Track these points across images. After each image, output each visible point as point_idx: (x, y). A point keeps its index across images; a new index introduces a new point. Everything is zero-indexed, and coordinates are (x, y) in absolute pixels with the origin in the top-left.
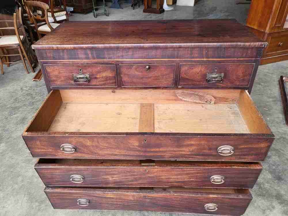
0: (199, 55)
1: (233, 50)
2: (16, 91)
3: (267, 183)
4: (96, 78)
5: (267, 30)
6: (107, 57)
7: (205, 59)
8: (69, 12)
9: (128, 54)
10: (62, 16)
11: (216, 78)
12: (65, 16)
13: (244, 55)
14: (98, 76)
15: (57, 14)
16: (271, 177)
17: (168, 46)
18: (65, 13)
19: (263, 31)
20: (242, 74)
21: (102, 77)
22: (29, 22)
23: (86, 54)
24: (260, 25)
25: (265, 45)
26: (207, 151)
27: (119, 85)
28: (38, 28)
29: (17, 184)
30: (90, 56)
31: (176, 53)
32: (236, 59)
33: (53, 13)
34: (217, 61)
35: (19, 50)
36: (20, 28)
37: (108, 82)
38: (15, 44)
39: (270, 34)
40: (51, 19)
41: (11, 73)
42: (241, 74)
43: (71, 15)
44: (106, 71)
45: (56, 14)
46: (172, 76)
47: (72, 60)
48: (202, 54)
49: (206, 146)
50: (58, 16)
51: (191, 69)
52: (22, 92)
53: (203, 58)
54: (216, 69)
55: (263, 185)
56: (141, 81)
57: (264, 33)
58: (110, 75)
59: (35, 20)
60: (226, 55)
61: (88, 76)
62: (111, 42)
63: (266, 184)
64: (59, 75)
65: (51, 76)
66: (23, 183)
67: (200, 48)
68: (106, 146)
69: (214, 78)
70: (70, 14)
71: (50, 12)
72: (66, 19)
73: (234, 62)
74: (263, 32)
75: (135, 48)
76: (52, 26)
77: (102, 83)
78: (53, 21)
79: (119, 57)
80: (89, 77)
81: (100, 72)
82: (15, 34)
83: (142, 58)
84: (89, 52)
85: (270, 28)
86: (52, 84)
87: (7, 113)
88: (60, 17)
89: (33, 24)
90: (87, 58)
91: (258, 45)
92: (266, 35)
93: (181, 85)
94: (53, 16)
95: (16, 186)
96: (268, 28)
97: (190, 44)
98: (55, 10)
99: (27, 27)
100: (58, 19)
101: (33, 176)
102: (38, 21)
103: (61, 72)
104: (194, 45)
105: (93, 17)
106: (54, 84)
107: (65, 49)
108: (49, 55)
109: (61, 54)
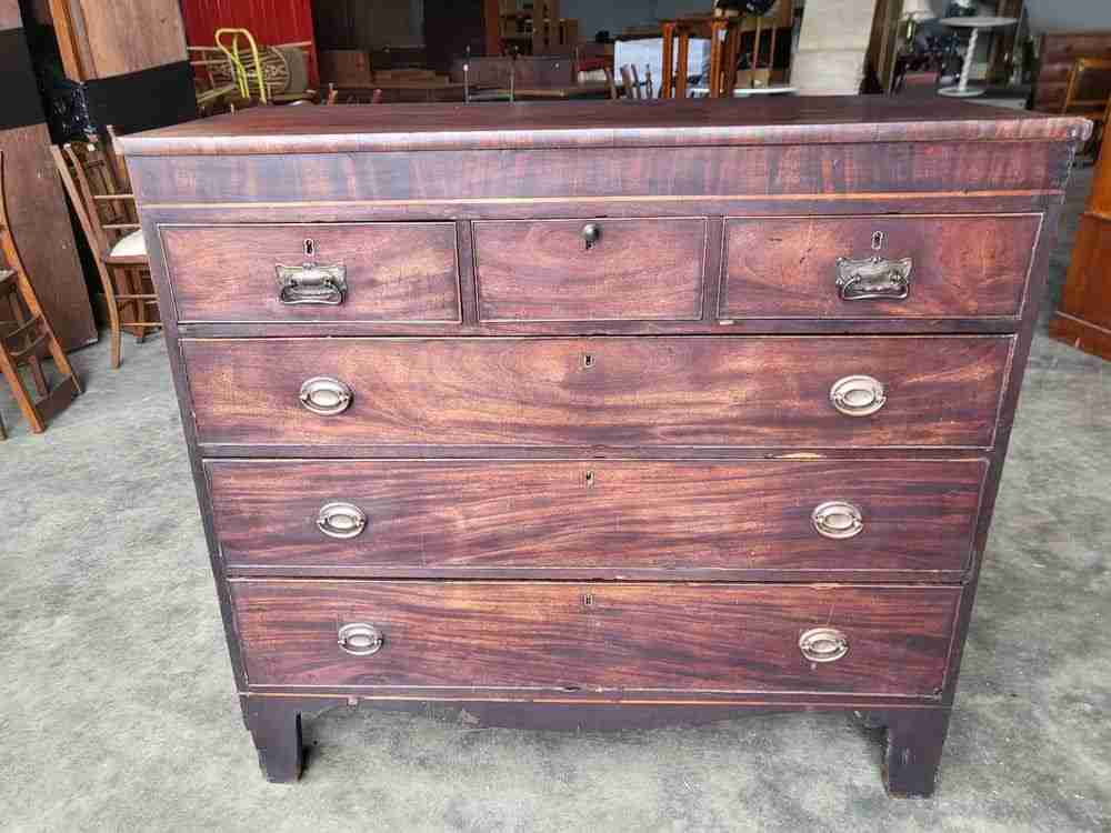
0: (805, 178)
1: (946, 152)
4: (372, 283)
6: (421, 188)
7: (830, 197)
9: (509, 173)
11: (880, 278)
13: (996, 175)
14: (381, 277)
17: (674, 136)
20: (988, 261)
21: (400, 279)
23: (338, 177)
25: (1081, 131)
26: (796, 404)
27: (468, 312)
30: (353, 182)
31: (708, 170)
32: (960, 195)
34: (883, 202)
37: (424, 299)
42: (986, 263)
44: (414, 249)
46: (693, 269)
47: (275, 205)
48: (819, 173)
49: (792, 383)
51: (772, 240)
53: (822, 192)
54: (877, 239)
56: (563, 294)
58: (434, 270)
60: (920, 176)
61: (338, 274)
64: (218, 270)
65: (185, 277)
67: (810, 145)
68: (454, 387)
69: (872, 280)
73: (951, 206)
75: (539, 147)
77: (398, 304)
79: (470, 190)
80: (342, 279)
81: (393, 256)
83: (566, 191)
84: (347, 165)
86: (188, 314)
90: (341, 195)
91: (1053, 130)
93: (732, 313)
97: (768, 129)
103: (228, 256)
104: (785, 136)
106: (196, 314)
107: (252, 152)
108: (185, 182)
109: (235, 178)
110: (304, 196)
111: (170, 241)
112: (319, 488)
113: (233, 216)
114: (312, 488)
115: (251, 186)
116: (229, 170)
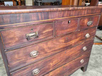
4: (42, 34)
14: (43, 32)
37: (49, 35)
51: (83, 20)
65: (6, 40)
86: (7, 47)
103: (16, 34)
106: (9, 46)
107: (23, 13)
108: (6, 20)
109: (18, 18)
110: (32, 21)
111: (3, 33)
112: (32, 68)
113: (18, 26)
114: (31, 69)
115: (21, 20)
116: (17, 17)
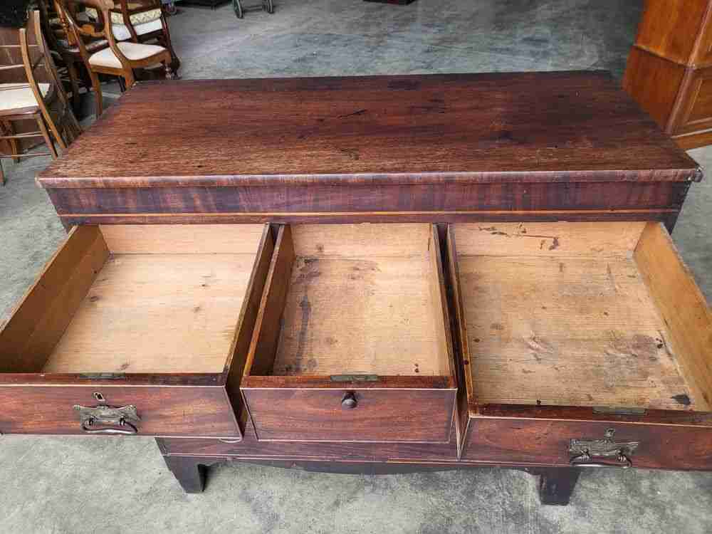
0: (504, 201)
2: (36, 234)
3: (682, 503)
5: (693, 62)
6: (244, 205)
7: (520, 212)
8: (173, 5)
9: (303, 198)
10: (152, 21)
12: (159, 21)
13: (633, 200)
15: (136, 16)
16: (691, 486)
17: (413, 178)
18: (158, 12)
19: (680, 62)
22: (65, 42)
23: (187, 199)
24: (674, 47)
25: (694, 177)
28: (89, 58)
29: (34, 498)
30: (198, 202)
31: (437, 195)
32: (609, 211)
33: (127, 14)
35: (40, 123)
36: (40, 65)
38: (30, 109)
39: (699, 72)
40: (121, 32)
41: (24, 181)
43: (178, 12)
45: (134, 19)
50: (140, 23)
52: (51, 237)
53: (515, 210)
55: (672, 510)
57: (683, 68)
59: (80, 37)
60: (582, 200)
62: (256, 164)
63: (680, 507)
66: (48, 499)
67: (508, 184)
70: (174, 9)
71: (121, 13)
72: (161, 30)
74: (680, 66)
76: (124, 53)
78: (129, 36)
82: (25, 80)
84: (194, 194)
85: (700, 52)
87: (10, 295)
88: (146, 25)
89: (75, 46)
90: (192, 209)
92: (689, 75)
94: (128, 23)
95: (32, 507)
96: (694, 56)
97: (478, 173)
98: (131, 6)
99: (61, 55)
100: (141, 30)
101: (75, 476)
102: (87, 39)
105: (235, 16)
108: (87, 201)
